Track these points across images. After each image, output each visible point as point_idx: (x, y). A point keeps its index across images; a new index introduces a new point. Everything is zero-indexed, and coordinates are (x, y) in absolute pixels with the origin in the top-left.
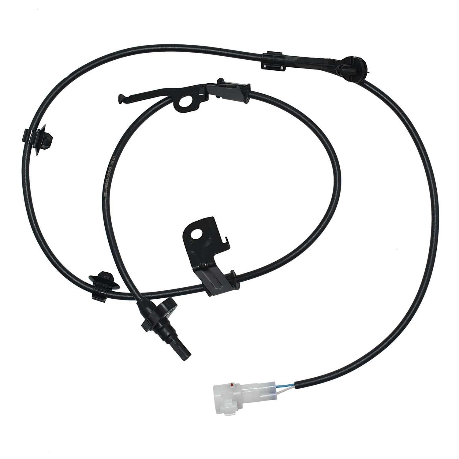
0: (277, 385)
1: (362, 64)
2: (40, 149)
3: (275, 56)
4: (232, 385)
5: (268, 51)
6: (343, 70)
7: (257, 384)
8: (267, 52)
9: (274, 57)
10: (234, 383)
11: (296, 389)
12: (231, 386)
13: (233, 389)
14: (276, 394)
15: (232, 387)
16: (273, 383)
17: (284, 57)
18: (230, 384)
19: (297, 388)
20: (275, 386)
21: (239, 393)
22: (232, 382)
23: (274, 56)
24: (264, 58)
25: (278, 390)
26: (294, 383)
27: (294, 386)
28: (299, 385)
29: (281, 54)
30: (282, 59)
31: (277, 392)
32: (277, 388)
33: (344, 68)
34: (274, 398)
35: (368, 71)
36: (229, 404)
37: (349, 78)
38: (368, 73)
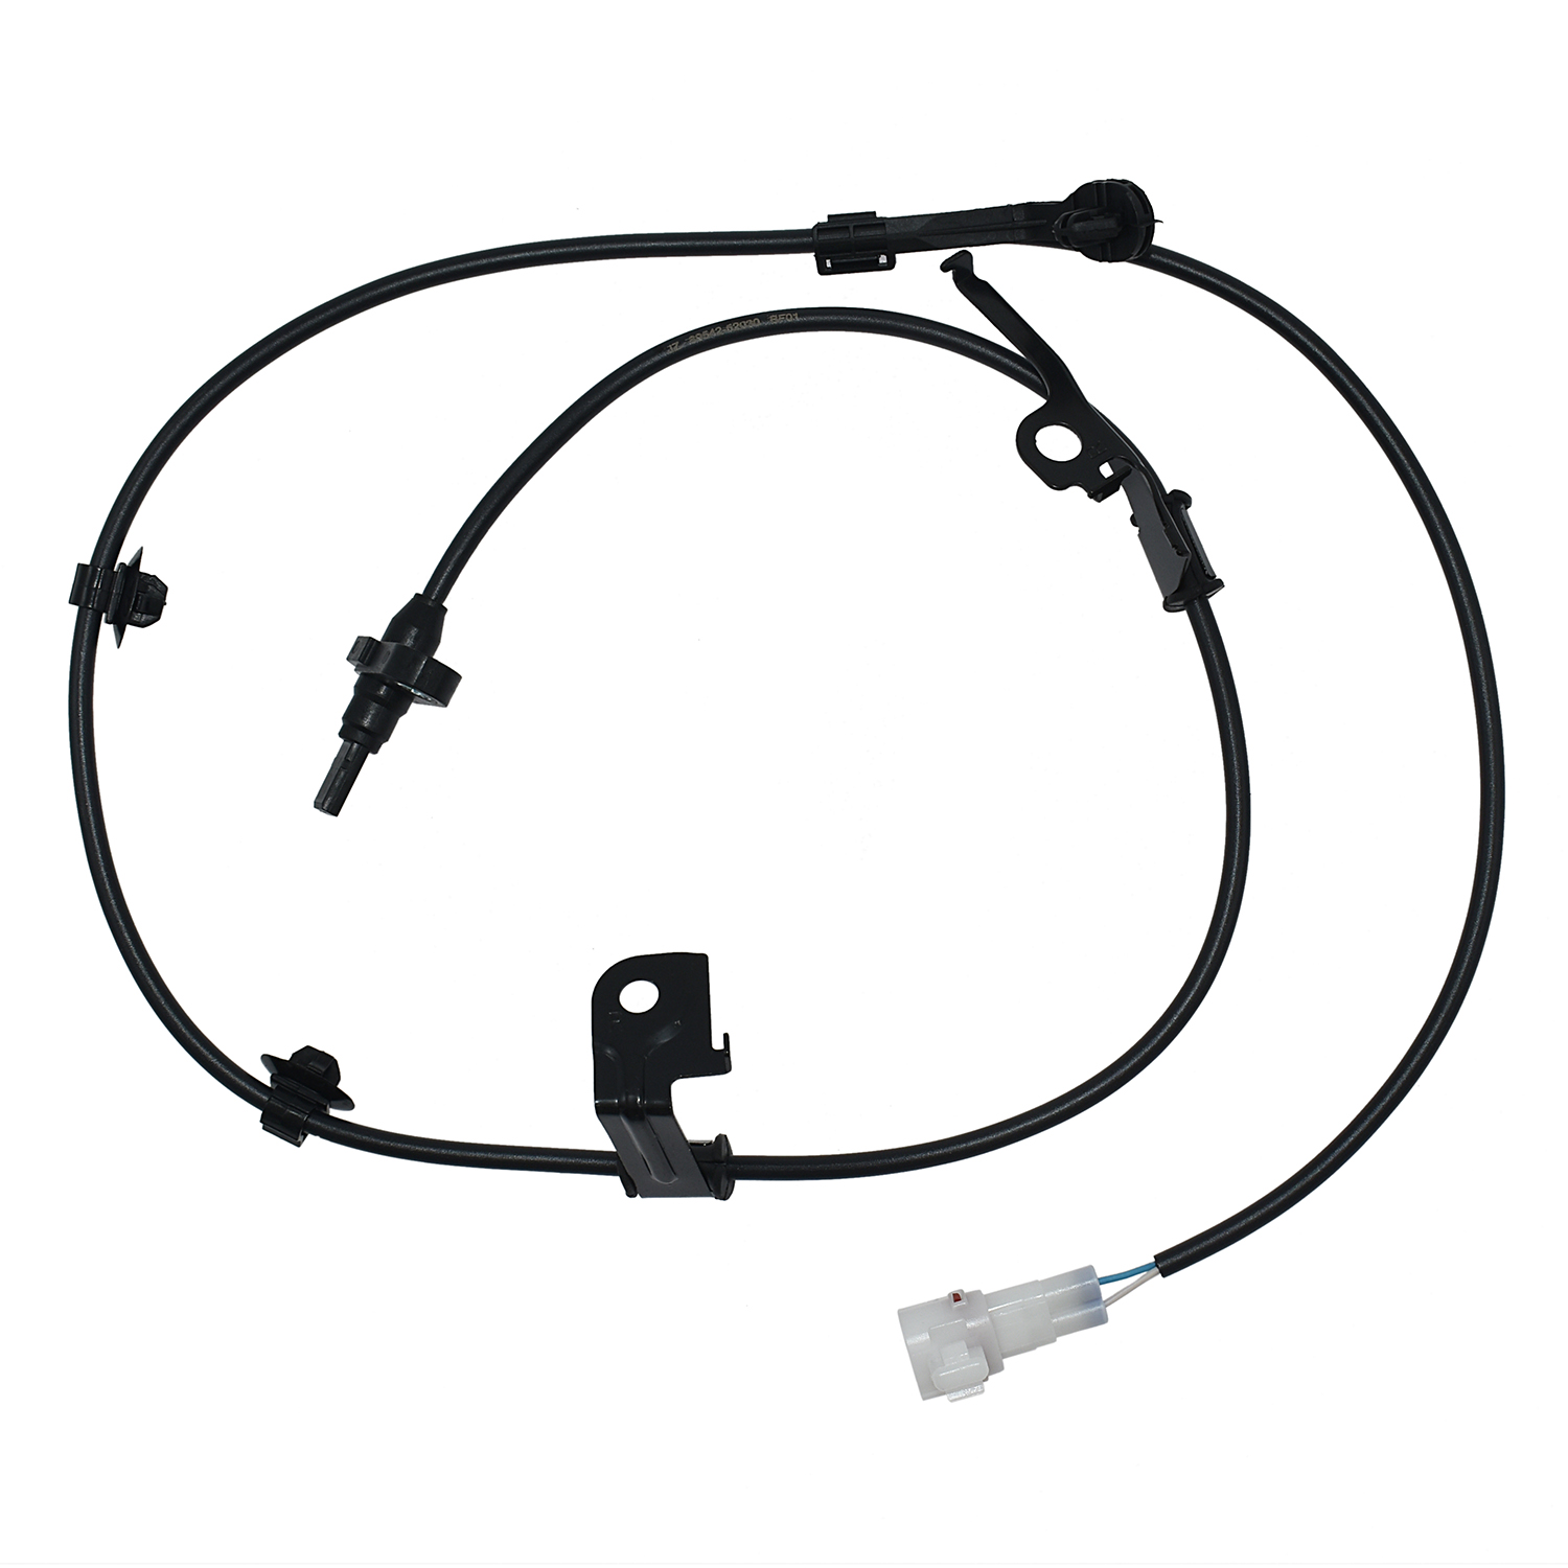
0: (1100, 1274)
1: (1131, 197)
2: (128, 626)
3: (855, 227)
4: (957, 1297)
5: (829, 216)
6: (1077, 226)
7: (1037, 1281)
8: (826, 220)
9: (851, 229)
10: (962, 1291)
11: (1164, 1276)
12: (955, 1301)
13: (960, 1308)
14: (1102, 1306)
15: (959, 1304)
16: (1088, 1271)
17: (884, 224)
18: (949, 1295)
19: (1165, 1273)
20: (1096, 1280)
21: (983, 1321)
22: (954, 1289)
23: (851, 226)
24: (821, 238)
25: (1107, 1291)
26: (1153, 1260)
27: (1156, 1270)
28: (1171, 1261)
29: (870, 216)
30: (879, 232)
31: (1104, 1298)
32: (1102, 1287)
33: (1078, 219)
34: (1100, 1319)
35: (1156, 218)
36: (962, 1360)
37: (1102, 250)
38: (1157, 224)
